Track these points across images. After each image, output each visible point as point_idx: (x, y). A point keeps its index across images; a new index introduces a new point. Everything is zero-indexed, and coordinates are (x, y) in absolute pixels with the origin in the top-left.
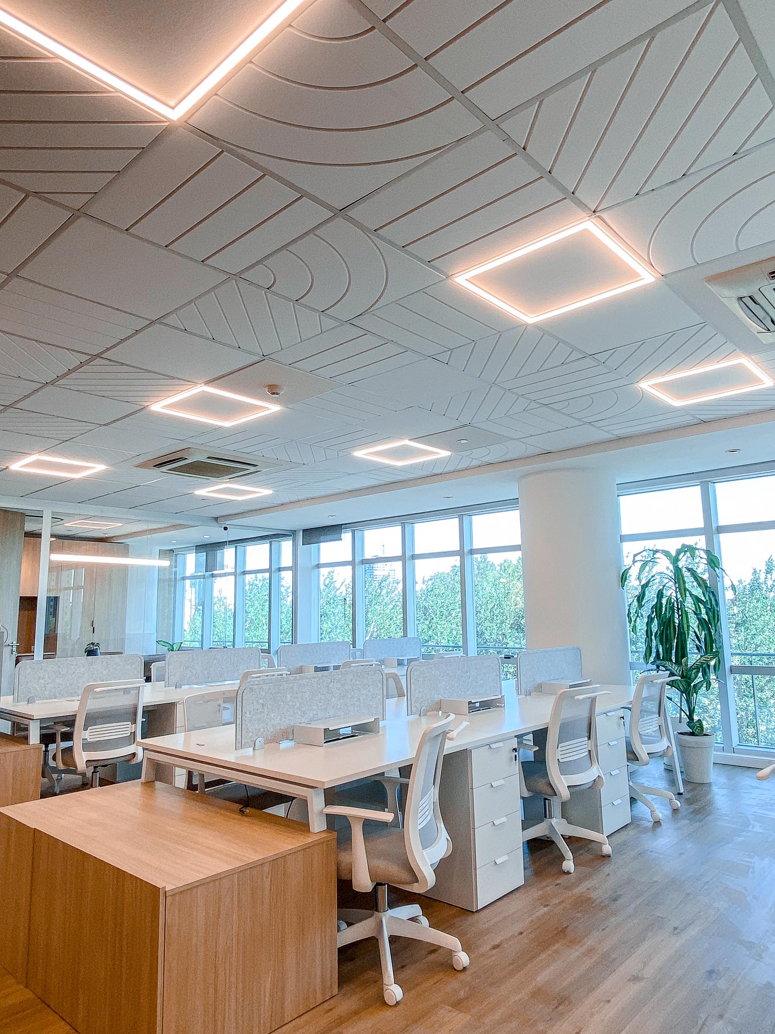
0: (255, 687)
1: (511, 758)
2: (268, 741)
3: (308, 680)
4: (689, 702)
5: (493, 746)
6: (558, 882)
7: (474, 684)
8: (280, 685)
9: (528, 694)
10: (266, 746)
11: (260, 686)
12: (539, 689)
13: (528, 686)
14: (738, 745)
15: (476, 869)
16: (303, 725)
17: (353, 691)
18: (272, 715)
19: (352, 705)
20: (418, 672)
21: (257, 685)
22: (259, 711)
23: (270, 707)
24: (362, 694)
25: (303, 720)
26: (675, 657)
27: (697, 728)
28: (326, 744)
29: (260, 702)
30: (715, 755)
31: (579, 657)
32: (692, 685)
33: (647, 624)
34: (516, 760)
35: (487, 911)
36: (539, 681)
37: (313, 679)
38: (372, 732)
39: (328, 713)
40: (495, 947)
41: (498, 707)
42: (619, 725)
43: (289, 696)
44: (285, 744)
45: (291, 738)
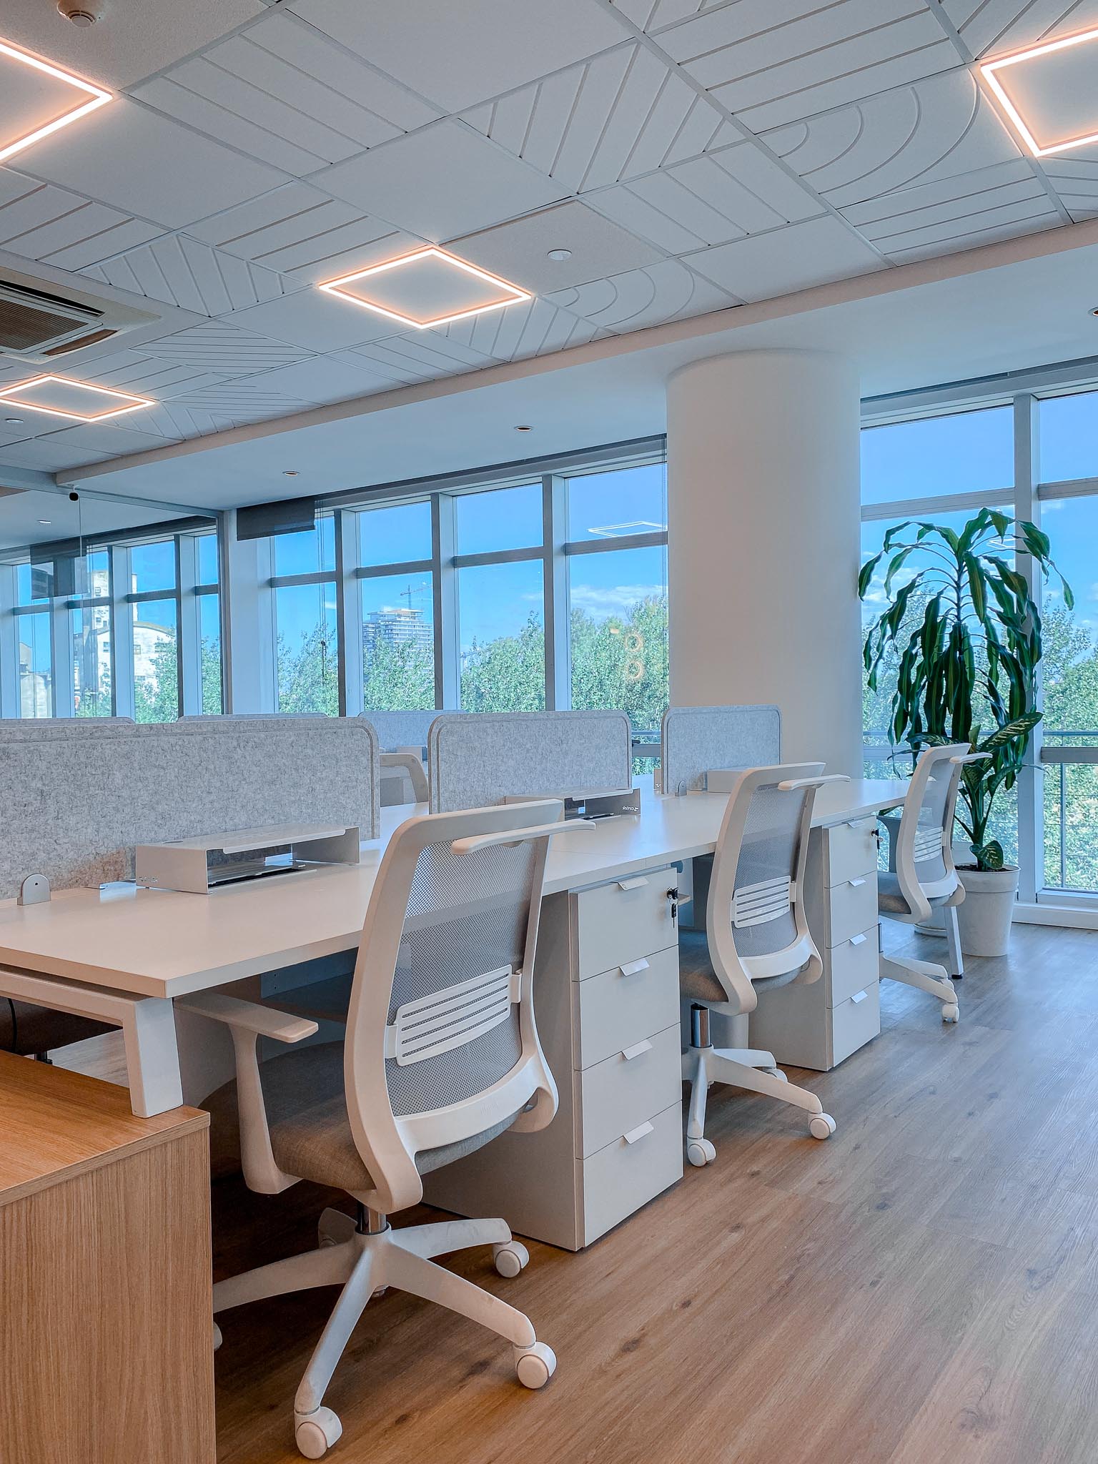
0: (15, 746)
1: (663, 913)
2: (58, 884)
3: (173, 740)
4: (975, 809)
5: (627, 885)
6: (755, 1169)
7: (575, 768)
8: (94, 747)
9: (681, 792)
10: (55, 896)
11: (32, 746)
12: (703, 784)
13: (683, 776)
14: (1044, 889)
15: (581, 1159)
16: (162, 845)
17: (297, 770)
18: (72, 821)
19: (294, 802)
20: (455, 738)
21: (21, 741)
22: (30, 809)
23: (64, 799)
24: (321, 779)
25: (162, 834)
26: (953, 726)
27: (990, 857)
28: (212, 889)
29: (33, 785)
30: (1015, 908)
31: (776, 726)
32: (985, 777)
33: (902, 668)
34: (673, 916)
35: (603, 1249)
36: (704, 769)
37: (186, 738)
38: (341, 861)
39: (231, 819)
40: (630, 1346)
41: (626, 812)
42: (868, 846)
43: (118, 775)
44: (111, 892)
45: (129, 877)
